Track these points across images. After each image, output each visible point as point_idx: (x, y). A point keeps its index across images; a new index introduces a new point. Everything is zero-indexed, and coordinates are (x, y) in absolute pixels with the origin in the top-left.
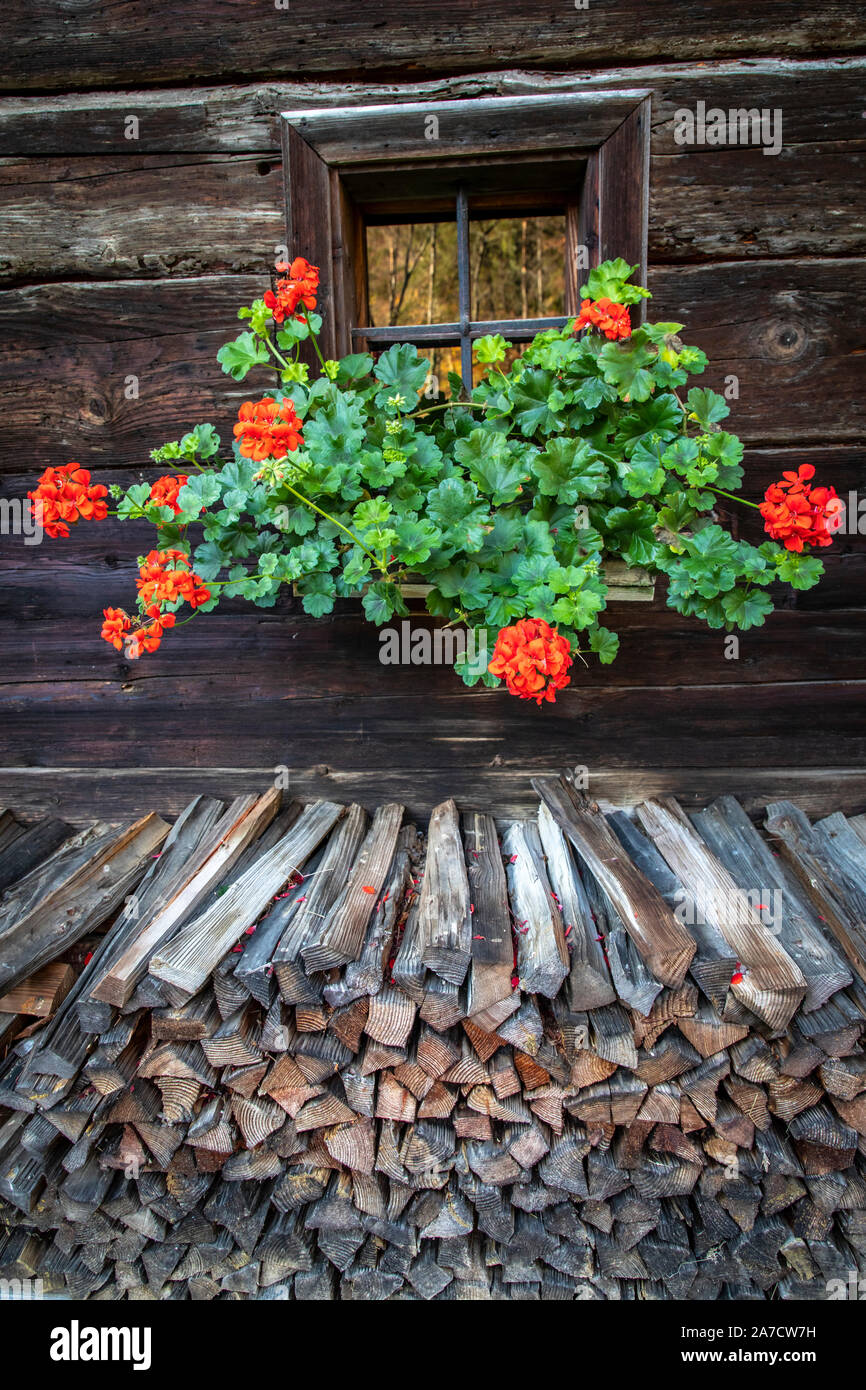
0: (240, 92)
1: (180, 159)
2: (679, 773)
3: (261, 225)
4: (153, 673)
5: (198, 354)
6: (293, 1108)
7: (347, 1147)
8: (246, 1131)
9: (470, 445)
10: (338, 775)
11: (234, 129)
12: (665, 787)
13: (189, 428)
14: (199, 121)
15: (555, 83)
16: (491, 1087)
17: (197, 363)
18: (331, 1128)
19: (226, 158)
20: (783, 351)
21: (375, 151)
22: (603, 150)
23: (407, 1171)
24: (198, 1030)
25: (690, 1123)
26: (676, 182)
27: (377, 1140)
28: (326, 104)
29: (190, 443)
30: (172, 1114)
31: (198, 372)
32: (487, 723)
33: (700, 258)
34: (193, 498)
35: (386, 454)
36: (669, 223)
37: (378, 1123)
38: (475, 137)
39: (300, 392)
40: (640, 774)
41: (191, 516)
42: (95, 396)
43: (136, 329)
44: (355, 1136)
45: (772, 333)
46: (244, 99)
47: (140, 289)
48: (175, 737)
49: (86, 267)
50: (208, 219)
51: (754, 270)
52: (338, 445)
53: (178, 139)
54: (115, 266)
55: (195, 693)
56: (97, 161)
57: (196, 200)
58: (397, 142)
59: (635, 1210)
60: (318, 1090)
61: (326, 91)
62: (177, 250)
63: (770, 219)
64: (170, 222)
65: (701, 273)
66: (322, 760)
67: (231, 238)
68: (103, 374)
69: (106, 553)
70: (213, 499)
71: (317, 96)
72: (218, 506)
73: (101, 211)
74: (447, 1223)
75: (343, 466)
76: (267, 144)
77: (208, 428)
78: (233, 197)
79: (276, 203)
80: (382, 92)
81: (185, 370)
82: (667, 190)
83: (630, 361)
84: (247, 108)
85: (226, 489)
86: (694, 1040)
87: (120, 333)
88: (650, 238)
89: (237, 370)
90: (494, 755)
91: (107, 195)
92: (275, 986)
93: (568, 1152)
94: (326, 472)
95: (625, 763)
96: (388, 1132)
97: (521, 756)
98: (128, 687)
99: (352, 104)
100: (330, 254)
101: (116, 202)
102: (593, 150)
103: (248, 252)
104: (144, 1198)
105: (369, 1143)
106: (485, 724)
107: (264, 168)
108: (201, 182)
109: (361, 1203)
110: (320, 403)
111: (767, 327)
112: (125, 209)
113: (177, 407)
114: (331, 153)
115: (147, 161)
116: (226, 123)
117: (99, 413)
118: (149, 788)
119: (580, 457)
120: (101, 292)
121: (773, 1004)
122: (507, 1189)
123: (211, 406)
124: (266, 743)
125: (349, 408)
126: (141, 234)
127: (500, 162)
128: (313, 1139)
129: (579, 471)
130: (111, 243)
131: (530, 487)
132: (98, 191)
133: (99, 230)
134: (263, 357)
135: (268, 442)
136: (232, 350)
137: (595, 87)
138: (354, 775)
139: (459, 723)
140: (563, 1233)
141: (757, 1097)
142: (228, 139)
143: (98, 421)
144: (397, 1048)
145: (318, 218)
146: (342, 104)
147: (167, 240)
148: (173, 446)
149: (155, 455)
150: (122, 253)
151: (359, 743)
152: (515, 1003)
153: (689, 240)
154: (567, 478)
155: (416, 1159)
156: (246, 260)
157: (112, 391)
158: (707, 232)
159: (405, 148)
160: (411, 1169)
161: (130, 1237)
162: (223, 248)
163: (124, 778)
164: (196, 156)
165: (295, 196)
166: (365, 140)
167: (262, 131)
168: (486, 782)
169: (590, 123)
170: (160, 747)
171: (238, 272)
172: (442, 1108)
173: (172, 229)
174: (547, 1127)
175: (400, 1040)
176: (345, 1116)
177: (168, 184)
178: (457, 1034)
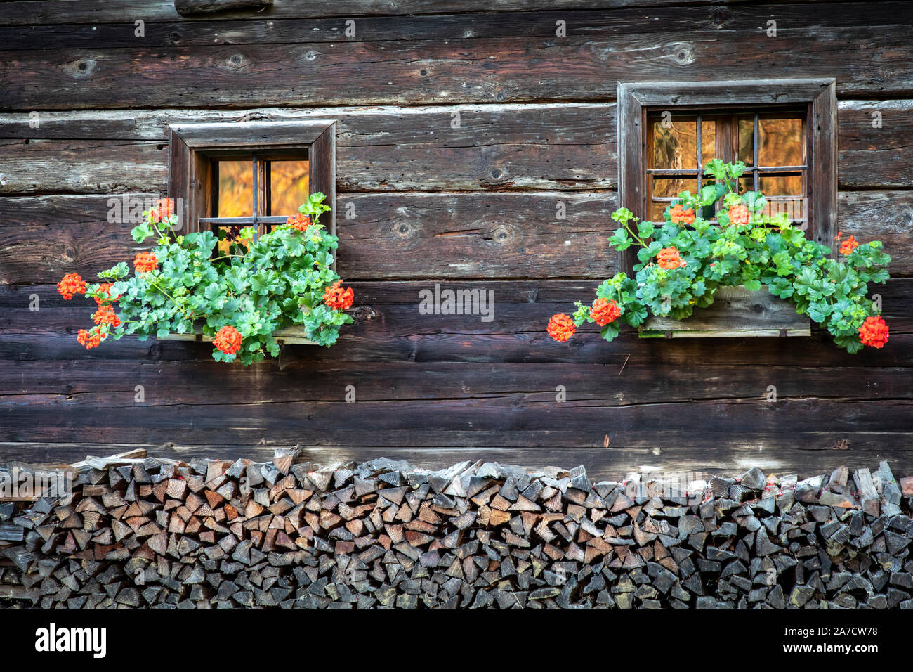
0: (152, 113)
1: (121, 142)
2: (359, 449)
3: (157, 172)
4: (85, 390)
5: (122, 229)
6: (135, 528)
7: (156, 544)
8: (116, 535)
9: (231, 272)
10: (178, 448)
11: (147, 130)
12: (350, 457)
13: (115, 264)
14: (132, 126)
15: (295, 115)
16: (214, 518)
17: (122, 234)
18: (150, 536)
19: (143, 142)
20: (402, 235)
21: (211, 142)
22: (313, 145)
23: (179, 554)
24: (101, 491)
25: (289, 530)
26: (349, 159)
27: (168, 541)
28: (190, 121)
29: (115, 271)
30: (88, 527)
31: (121, 238)
32: (258, 420)
33: (363, 191)
34: (115, 291)
35: (195, 274)
36: (346, 176)
37: (169, 534)
38: (256, 138)
39: (165, 249)
40: (338, 449)
41: (114, 297)
42: (70, 248)
43: (93, 217)
44: (159, 538)
45: (396, 227)
46: (153, 117)
47: (97, 199)
48: (92, 426)
49: (72, 188)
50: (133, 168)
51: (385, 198)
52: (176, 270)
53: (121, 134)
54: (86, 188)
55: (105, 402)
56: (83, 142)
57: (127, 160)
58: (221, 139)
59: (269, 571)
60: (146, 519)
61: (191, 114)
62: (116, 182)
63: (391, 176)
64: (114, 169)
65: (362, 198)
66: (170, 439)
67: (143, 177)
68: (74, 237)
69: (67, 326)
70: (125, 291)
71: (187, 117)
72: (126, 294)
73: (82, 164)
74: (194, 577)
75: (177, 279)
76: (162, 137)
77: (124, 264)
78: (145, 159)
79: (164, 161)
80: (216, 116)
81: (115, 237)
82: (345, 162)
83: (296, 240)
84: (154, 121)
85: (130, 287)
86: (293, 497)
87: (86, 219)
88: (337, 182)
89: (139, 239)
90: (261, 438)
91: (85, 157)
92: (132, 474)
93: (244, 546)
94: (169, 280)
95: (330, 443)
96: (173, 537)
97: (275, 438)
98: (70, 398)
99: (202, 121)
100: (188, 186)
101: (89, 160)
102: (310, 144)
103: (150, 183)
104: (72, 570)
105: (164, 542)
106: (257, 421)
107: (160, 147)
108: (130, 153)
109: (160, 571)
110: (172, 254)
111: (394, 224)
112: (94, 163)
113: (109, 254)
114: (190, 143)
115: (106, 143)
116: (144, 127)
117: (71, 256)
118: (75, 454)
119: (270, 277)
120: (79, 200)
121: (319, 478)
122: (219, 562)
123: (126, 254)
124: (140, 430)
125: (183, 256)
126: (100, 174)
127: (268, 148)
128: (143, 540)
129: (270, 283)
130: (86, 178)
131: (249, 288)
132: (81, 155)
133: (80, 172)
134: (151, 234)
135: (145, 267)
136: (138, 230)
137: (312, 118)
138: (186, 448)
139: (244, 420)
140: (241, 583)
141: (314, 518)
142: (144, 134)
143: (70, 260)
144: (178, 500)
145: (184, 170)
146: (198, 121)
147: (112, 177)
148: (107, 271)
149: (100, 275)
150: (90, 182)
151: (190, 430)
152: (223, 478)
153: (357, 183)
154: (266, 286)
155: (183, 548)
156: (149, 187)
157: (78, 246)
158: (363, 181)
159: (224, 142)
160: (181, 553)
161: (64, 589)
162: (138, 182)
163: (63, 448)
164: (129, 141)
165: (173, 161)
166: (206, 138)
167: (161, 131)
168: (256, 453)
169: (307, 134)
170: (84, 432)
171: (145, 192)
172: (194, 528)
173: (115, 173)
174: (236, 537)
175: (179, 496)
176: (157, 530)
177: (115, 153)
178: (201, 494)
